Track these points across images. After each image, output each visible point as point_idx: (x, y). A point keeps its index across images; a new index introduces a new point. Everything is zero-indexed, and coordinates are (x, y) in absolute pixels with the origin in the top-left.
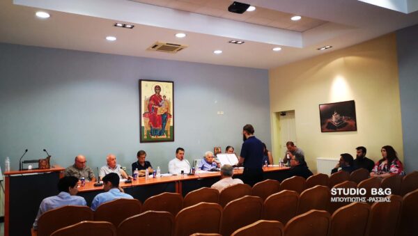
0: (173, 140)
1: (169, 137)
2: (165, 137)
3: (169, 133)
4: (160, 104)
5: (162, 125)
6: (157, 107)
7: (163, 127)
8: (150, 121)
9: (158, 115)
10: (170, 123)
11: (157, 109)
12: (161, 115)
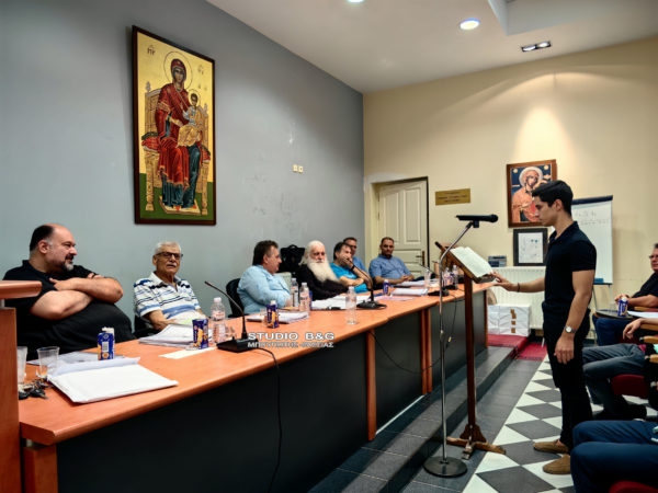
0: (213, 223)
1: (205, 212)
2: (196, 210)
3: (205, 201)
4: (185, 114)
5: (191, 176)
6: (177, 122)
7: (193, 182)
8: (161, 162)
9: (180, 147)
10: (206, 174)
11: (177, 128)
12: (188, 147)
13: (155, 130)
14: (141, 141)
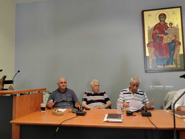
0: (184, 70)
1: (179, 66)
2: (174, 66)
3: (179, 62)
4: (166, 31)
5: (170, 53)
6: (162, 35)
7: (172, 55)
8: (155, 51)
9: (164, 44)
10: (179, 51)
11: (163, 38)
12: (168, 43)
13: (152, 40)
14: (146, 46)
